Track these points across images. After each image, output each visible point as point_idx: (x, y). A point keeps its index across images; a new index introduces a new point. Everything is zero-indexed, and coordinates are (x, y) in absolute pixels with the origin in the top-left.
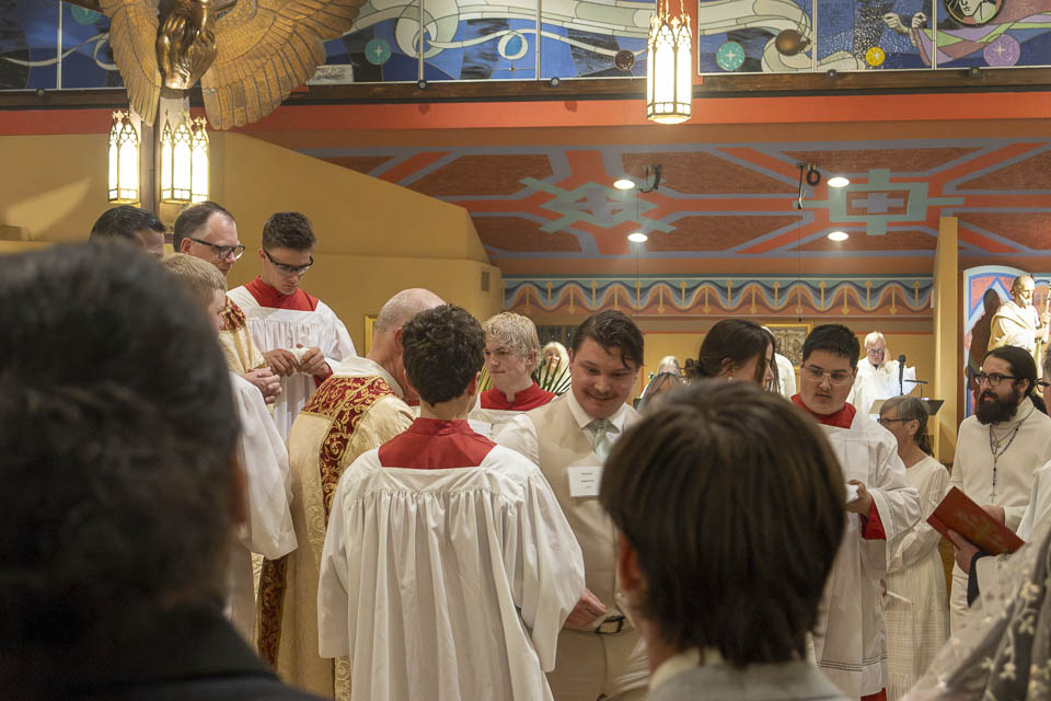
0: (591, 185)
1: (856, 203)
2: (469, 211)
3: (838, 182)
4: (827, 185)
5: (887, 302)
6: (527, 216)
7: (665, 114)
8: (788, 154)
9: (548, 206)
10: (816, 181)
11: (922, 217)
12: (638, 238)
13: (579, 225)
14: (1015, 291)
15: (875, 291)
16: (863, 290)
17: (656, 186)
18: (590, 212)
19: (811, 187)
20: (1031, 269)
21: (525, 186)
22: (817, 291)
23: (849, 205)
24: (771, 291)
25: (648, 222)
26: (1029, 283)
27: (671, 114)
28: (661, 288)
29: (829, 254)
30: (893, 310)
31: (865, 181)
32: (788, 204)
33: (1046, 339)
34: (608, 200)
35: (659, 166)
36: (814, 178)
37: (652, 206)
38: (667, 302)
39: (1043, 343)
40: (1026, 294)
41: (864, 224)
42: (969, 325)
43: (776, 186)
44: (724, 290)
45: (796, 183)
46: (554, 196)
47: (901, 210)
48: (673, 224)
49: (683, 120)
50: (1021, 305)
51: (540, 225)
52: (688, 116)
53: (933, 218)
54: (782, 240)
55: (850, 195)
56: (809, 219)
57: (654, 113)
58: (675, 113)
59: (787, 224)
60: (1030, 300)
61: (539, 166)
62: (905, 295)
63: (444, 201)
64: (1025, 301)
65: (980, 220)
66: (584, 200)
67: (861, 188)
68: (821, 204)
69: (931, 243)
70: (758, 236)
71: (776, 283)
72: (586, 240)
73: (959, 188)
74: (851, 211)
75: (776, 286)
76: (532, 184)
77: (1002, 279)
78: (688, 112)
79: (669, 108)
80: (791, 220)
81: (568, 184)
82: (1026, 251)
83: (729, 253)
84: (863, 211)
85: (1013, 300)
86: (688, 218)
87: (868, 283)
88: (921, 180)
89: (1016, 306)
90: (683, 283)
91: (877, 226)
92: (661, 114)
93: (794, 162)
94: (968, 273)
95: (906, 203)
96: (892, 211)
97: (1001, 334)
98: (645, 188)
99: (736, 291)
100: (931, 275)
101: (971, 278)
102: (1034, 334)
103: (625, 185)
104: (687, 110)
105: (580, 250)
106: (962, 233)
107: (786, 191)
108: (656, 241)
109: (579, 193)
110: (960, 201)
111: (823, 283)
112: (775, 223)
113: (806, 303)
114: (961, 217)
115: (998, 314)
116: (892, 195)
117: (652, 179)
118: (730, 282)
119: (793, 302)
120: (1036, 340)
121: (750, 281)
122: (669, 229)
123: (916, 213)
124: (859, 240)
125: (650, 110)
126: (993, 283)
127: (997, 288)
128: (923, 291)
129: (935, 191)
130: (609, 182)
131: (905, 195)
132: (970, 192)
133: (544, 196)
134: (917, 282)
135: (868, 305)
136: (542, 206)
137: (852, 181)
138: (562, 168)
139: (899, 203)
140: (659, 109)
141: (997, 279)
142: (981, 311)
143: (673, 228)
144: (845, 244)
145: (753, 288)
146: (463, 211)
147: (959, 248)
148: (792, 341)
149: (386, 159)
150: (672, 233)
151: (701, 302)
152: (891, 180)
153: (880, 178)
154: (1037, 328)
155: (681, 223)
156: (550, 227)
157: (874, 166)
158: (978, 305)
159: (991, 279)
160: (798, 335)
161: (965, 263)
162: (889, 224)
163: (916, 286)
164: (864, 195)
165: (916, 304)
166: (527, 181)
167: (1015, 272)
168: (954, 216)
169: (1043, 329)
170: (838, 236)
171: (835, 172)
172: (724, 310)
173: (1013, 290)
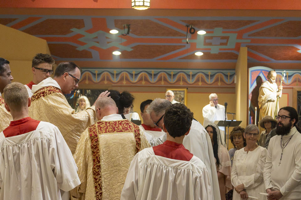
0: (101, 32)
1: (207, 41)
2: (47, 41)
3: (202, 33)
4: (197, 34)
5: (217, 80)
6: (71, 43)
7: (139, 6)
8: (183, 21)
9: (81, 40)
10: (193, 32)
11: (233, 47)
12: (117, 53)
13: (93, 48)
14: (269, 77)
15: (212, 76)
16: (207, 76)
17: (128, 33)
18: (98, 42)
19: (191, 35)
20: (275, 68)
21: (73, 32)
22: (189, 75)
23: (205, 41)
24: (170, 75)
25: (121, 47)
26: (274, 74)
27: (142, 6)
28: (125, 74)
29: (195, 61)
30: (219, 84)
31: (212, 32)
32: (180, 41)
33: (280, 96)
34: (107, 38)
35: (129, 25)
36: (192, 31)
37: (124, 40)
38: (127, 79)
39: (279, 98)
40: (273, 78)
41: (210, 49)
42: (251, 90)
43: (176, 34)
44: (150, 75)
45: (185, 33)
46: (84, 36)
47: (226, 44)
48: (132, 48)
49: (146, 8)
50: (271, 82)
51: (77, 47)
52: (148, 7)
53: (238, 48)
54: (176, 55)
55: (206, 37)
56: (188, 47)
57: (135, 6)
58: (143, 6)
59: (179, 49)
60: (275, 81)
61: (79, 24)
62: (224, 78)
63: (37, 37)
64: (273, 81)
65: (256, 48)
66: (97, 37)
67: (210, 35)
68: (194, 41)
69: (235, 57)
70: (166, 53)
71: (172, 72)
72: (95, 53)
73: (249, 36)
74: (206, 44)
75: (172, 73)
76: (76, 31)
77: (263, 72)
78: (149, 5)
79: (141, 4)
80: (181, 47)
81: (90, 31)
82: (273, 61)
83: (154, 60)
84: (210, 44)
85: (268, 81)
86: (138, 46)
87: (210, 72)
88: (235, 32)
89: (269, 83)
90: (134, 72)
91: (215, 50)
92: (138, 6)
93: (185, 24)
94: (251, 69)
95: (227, 41)
96: (222, 44)
97: (263, 94)
98: (123, 33)
99: (155, 75)
100: (234, 70)
101: (251, 71)
102: (276, 94)
103: (114, 32)
104: (148, 4)
105: (92, 57)
106: (249, 54)
107: (180, 36)
108: (125, 54)
109: (94, 35)
110: (249, 41)
111: (191, 72)
112: (175, 48)
113: (184, 80)
114: (248, 47)
115: (262, 86)
116: (223, 38)
117: (126, 30)
118: (153, 71)
119: (179, 80)
120: (277, 96)
121: (161, 71)
122: (131, 50)
123: (231, 45)
124: (207, 55)
125: (133, 4)
126: (260, 74)
127: (261, 75)
128: (232, 76)
129: (240, 37)
130: (108, 31)
131: (227, 38)
132: (253, 38)
133: (80, 36)
134: (229, 73)
135: (209, 81)
136: (78, 40)
137: (207, 32)
138: (89, 25)
139: (224, 41)
140: (137, 4)
141: (261, 72)
142: (255, 84)
143: (132, 50)
144: (202, 57)
145: (163, 74)
146: (45, 41)
147: (248, 59)
148: (178, 96)
149: (15, 20)
150: (131, 52)
151: (141, 80)
152: (223, 32)
153: (219, 32)
154: (277, 92)
155: (135, 48)
156: (80, 48)
157: (217, 26)
158: (254, 81)
159: (259, 72)
160: (181, 94)
161: (250, 65)
162: (220, 49)
163: (229, 74)
164: (211, 38)
165: (228, 81)
166: (74, 30)
167: (269, 69)
168: (246, 46)
169: (279, 92)
170: (199, 54)
171: (200, 29)
172: (150, 83)
173: (268, 76)
